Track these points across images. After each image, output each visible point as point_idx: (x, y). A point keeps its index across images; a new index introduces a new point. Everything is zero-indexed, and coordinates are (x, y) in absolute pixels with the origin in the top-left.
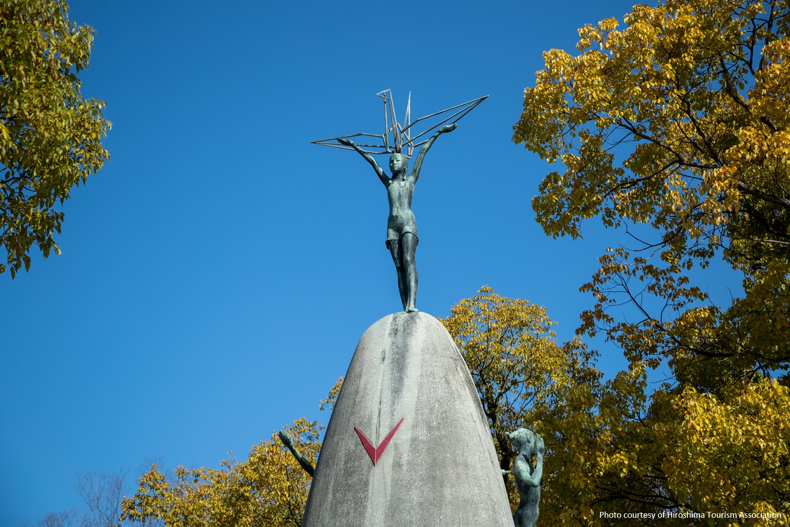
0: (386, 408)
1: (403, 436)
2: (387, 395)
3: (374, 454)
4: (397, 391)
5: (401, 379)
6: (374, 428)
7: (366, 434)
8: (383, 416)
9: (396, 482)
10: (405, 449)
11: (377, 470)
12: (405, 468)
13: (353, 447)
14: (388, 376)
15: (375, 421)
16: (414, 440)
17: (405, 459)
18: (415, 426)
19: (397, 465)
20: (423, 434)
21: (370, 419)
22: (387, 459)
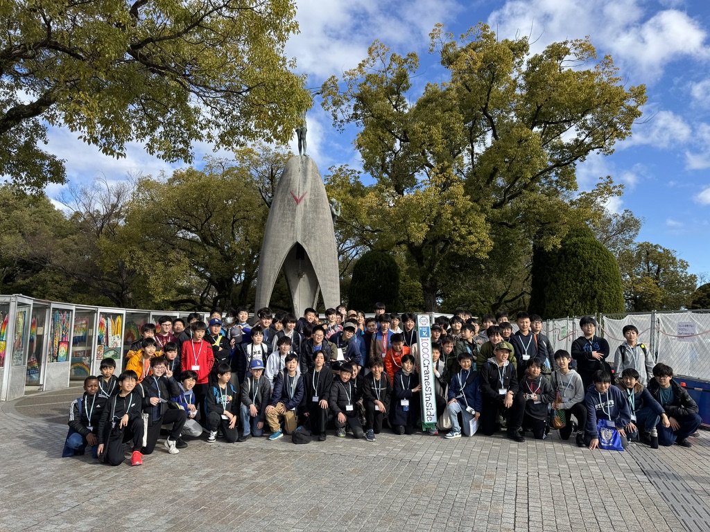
0: (301, 187)
1: (307, 197)
2: (301, 183)
3: (298, 201)
4: (304, 182)
5: (305, 179)
6: (297, 193)
7: (295, 194)
8: (300, 190)
10: (308, 201)
11: (299, 206)
12: (308, 207)
13: (290, 197)
14: (301, 177)
15: (298, 190)
16: (310, 198)
18: (311, 195)
19: (305, 205)
20: (313, 197)
21: (296, 190)
22: (302, 203)
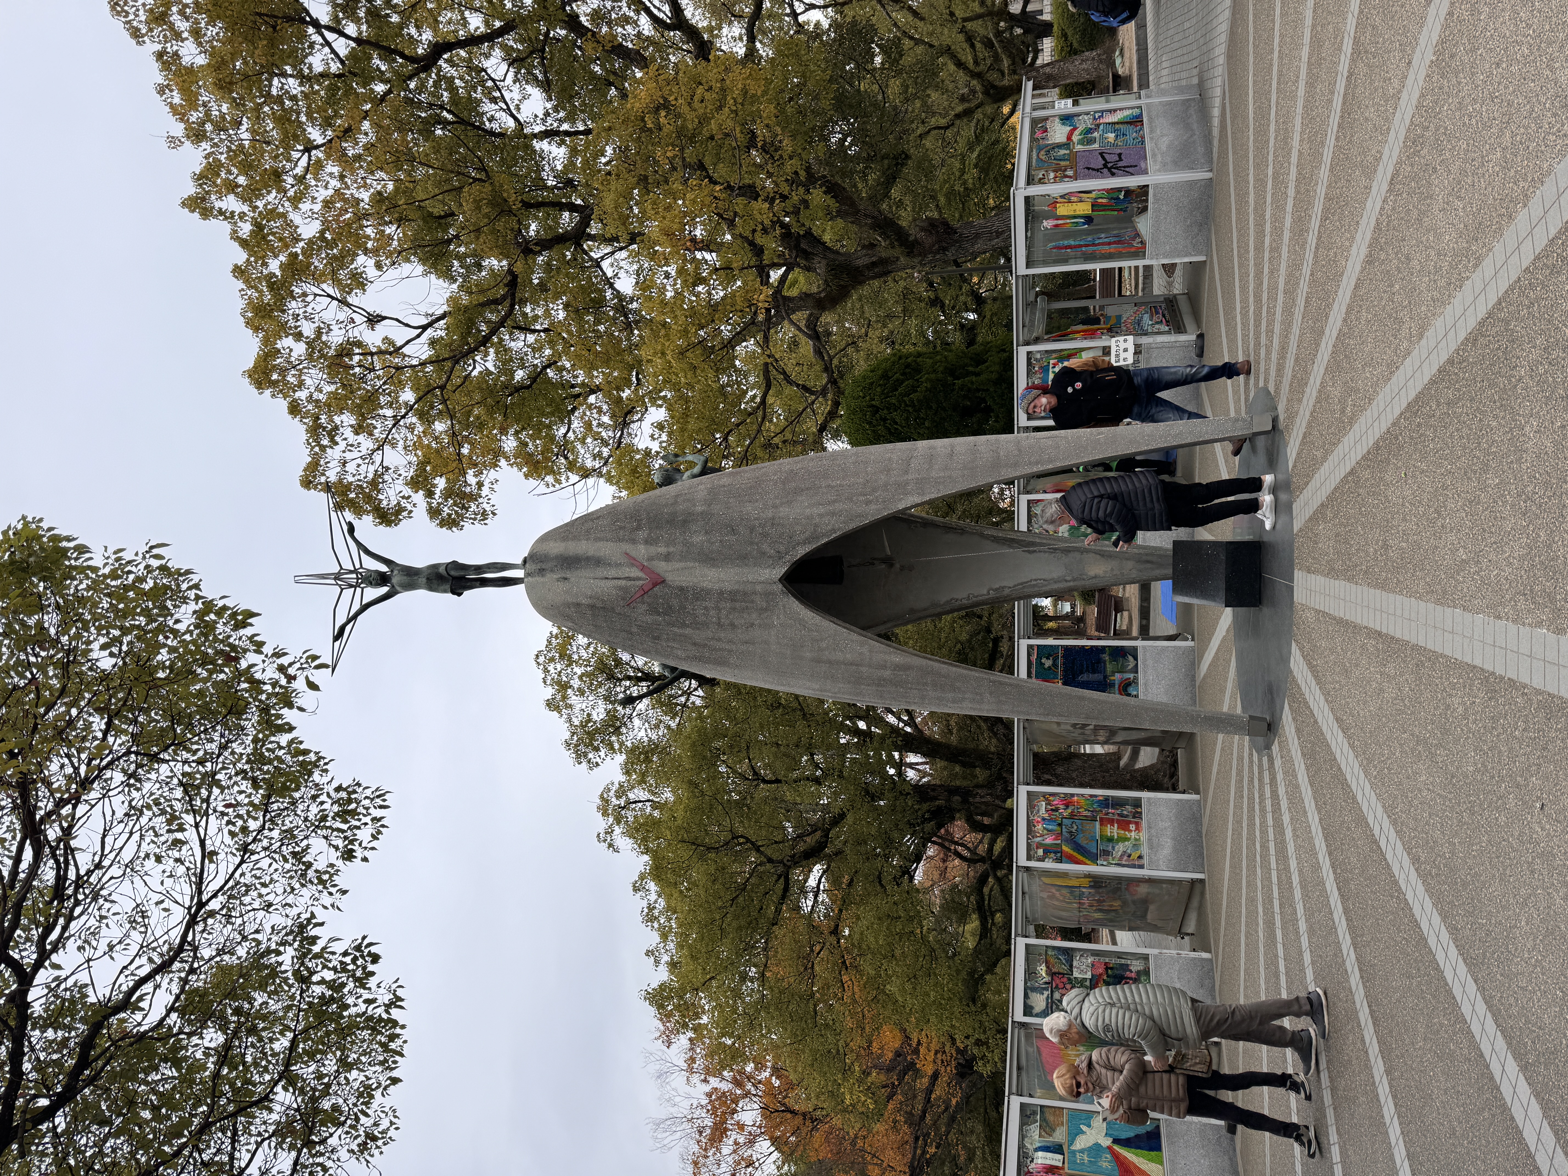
0: (612, 573)
1: (642, 552)
2: (601, 572)
3: (656, 582)
4: (598, 562)
5: (588, 559)
6: (630, 583)
7: (634, 591)
8: (620, 575)
9: (683, 558)
10: (653, 550)
11: (669, 578)
12: (671, 549)
13: (645, 607)
14: (582, 573)
15: (623, 583)
16: (647, 542)
17: (662, 550)
18: (633, 541)
19: (667, 557)
20: (642, 534)
21: (620, 588)
22: (661, 567)
